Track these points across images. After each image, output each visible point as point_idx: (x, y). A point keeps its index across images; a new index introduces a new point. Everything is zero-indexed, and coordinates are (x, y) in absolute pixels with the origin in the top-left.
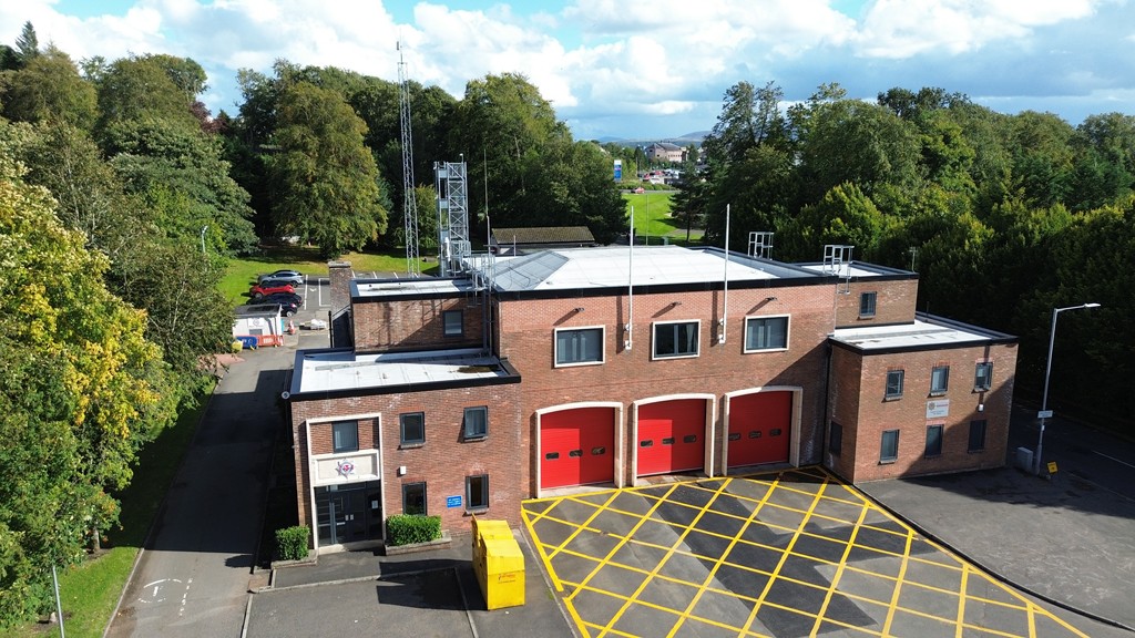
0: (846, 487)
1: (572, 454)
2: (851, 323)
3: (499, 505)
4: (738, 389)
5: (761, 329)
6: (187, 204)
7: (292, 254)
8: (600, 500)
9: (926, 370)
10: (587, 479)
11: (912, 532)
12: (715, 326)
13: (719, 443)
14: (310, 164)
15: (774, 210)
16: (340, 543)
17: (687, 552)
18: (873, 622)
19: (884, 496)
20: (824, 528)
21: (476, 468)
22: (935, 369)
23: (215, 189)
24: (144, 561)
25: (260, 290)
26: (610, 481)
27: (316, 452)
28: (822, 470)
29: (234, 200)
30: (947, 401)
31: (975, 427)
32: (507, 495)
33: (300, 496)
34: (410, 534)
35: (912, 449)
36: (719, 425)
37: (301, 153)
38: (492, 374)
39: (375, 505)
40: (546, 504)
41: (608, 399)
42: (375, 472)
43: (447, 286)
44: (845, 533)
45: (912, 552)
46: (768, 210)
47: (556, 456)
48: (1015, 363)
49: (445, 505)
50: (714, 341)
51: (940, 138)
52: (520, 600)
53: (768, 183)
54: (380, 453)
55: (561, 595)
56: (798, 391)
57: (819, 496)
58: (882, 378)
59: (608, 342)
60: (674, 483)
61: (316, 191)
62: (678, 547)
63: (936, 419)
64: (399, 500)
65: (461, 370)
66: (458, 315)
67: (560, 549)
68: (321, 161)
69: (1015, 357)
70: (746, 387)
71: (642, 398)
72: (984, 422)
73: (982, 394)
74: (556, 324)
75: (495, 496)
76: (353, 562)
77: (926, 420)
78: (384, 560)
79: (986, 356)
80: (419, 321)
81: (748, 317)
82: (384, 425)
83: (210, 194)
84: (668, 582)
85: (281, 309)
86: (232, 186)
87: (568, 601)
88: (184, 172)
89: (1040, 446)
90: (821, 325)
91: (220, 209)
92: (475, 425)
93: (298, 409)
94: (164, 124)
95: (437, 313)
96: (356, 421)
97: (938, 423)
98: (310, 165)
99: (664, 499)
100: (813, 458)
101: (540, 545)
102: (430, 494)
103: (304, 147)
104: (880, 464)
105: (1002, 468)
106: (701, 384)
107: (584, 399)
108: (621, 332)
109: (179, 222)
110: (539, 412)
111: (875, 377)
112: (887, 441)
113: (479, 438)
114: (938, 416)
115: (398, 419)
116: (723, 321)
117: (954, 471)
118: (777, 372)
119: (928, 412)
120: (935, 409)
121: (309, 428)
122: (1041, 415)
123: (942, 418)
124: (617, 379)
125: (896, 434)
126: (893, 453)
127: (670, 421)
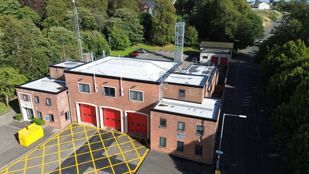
0: (148, 150)
1: (89, 115)
2: (175, 98)
3: (56, 122)
4: (128, 110)
9: (175, 122)
11: (135, 171)
12: (120, 90)
14: (157, 20)
20: (116, 158)
21: (50, 112)
22: (179, 122)
24: (8, 112)
27: (20, 99)
30: (185, 134)
31: (198, 148)
32: (58, 121)
33: (20, 108)
35: (171, 147)
36: (124, 118)
41: (93, 104)
47: (86, 114)
49: (46, 118)
50: (120, 95)
54: (32, 103)
55: (38, 148)
56: (148, 116)
57: (136, 149)
58: (158, 120)
59: (91, 88)
61: (157, 28)
64: (37, 114)
67: (59, 137)
70: (131, 110)
71: (102, 106)
72: (201, 147)
73: (201, 137)
74: (78, 81)
75: (55, 120)
77: (176, 138)
79: (203, 123)
80: (63, 74)
81: (130, 90)
82: (32, 98)
90: (154, 97)
92: (49, 103)
93: (17, 90)
96: (27, 95)
97: (181, 141)
99: (100, 134)
102: (42, 115)
104: (159, 147)
105: (210, 165)
106: (118, 106)
107: (87, 102)
108: (94, 86)
110: (77, 103)
111: (156, 119)
112: (162, 140)
113: (50, 105)
114: (181, 138)
115: (34, 97)
116: (122, 89)
117: (189, 159)
118: (140, 108)
119: (177, 136)
120: (180, 136)
121: (19, 94)
122: (217, 152)
123: (183, 139)
124: (95, 99)
125: (165, 139)
126: (165, 145)
127: (114, 114)
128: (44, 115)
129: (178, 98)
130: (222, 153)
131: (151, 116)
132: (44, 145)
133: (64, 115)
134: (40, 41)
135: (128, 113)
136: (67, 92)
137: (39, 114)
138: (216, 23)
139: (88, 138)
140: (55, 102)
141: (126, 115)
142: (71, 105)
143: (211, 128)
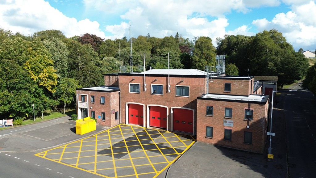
0: (194, 142)
1: (136, 116)
2: (221, 93)
3: (107, 120)
4: (174, 106)
5: (182, 90)
9: (222, 108)
11: (182, 153)
12: (167, 87)
13: (169, 121)
21: (103, 111)
22: (226, 109)
26: (143, 126)
27: (79, 101)
30: (232, 121)
32: (109, 118)
35: (219, 136)
36: (169, 116)
41: (141, 103)
45: (168, 155)
49: (98, 117)
50: (167, 91)
54: (88, 103)
57: (182, 141)
58: (205, 108)
59: (141, 88)
60: (158, 129)
63: (228, 127)
64: (91, 114)
69: (265, 110)
70: (177, 106)
71: (149, 104)
72: (250, 133)
73: (249, 122)
74: (130, 82)
77: (223, 126)
79: (249, 106)
80: (115, 81)
81: (176, 86)
82: (89, 98)
90: (200, 90)
93: (77, 92)
96: (84, 95)
97: (229, 128)
99: (146, 131)
102: (95, 114)
104: (206, 137)
106: (164, 103)
107: (136, 102)
108: (144, 86)
110: (126, 103)
111: (202, 107)
112: (209, 130)
113: (103, 104)
114: (229, 126)
115: (90, 96)
116: (169, 86)
117: (238, 149)
118: (186, 103)
119: (225, 124)
120: (227, 123)
121: (78, 95)
122: (268, 134)
123: (230, 127)
124: (143, 98)
125: (212, 128)
126: (212, 136)
127: (159, 113)
128: (97, 114)
129: (224, 92)
130: (273, 134)
131: (197, 104)
132: (96, 135)
133: (115, 114)
134: (97, 62)
135: (173, 109)
136: (119, 93)
137: (93, 113)
138: (257, 61)
139: (135, 133)
140: (109, 99)
141: (172, 112)
142: (121, 105)
143: (260, 111)
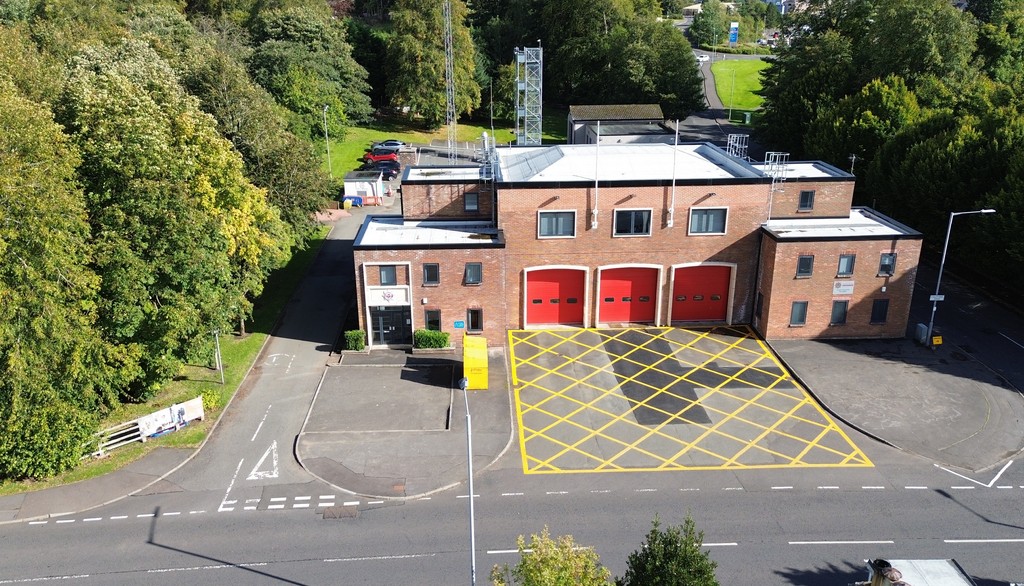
0: (759, 342)
1: (554, 301)
2: (790, 215)
3: (490, 330)
4: (683, 262)
5: (705, 217)
6: (316, 83)
7: (401, 124)
8: (567, 334)
9: (834, 257)
10: (563, 320)
11: (787, 374)
12: (665, 213)
13: (665, 301)
14: (417, 46)
15: (819, 98)
16: (388, 344)
17: (612, 373)
18: (710, 422)
19: (785, 351)
20: (720, 366)
21: (474, 304)
22: (842, 256)
23: (339, 69)
24: (269, 343)
25: (371, 157)
26: (580, 323)
27: (369, 284)
28: (750, 330)
29: (355, 79)
30: (853, 282)
31: (878, 306)
32: (496, 324)
33: (360, 311)
34: (427, 342)
35: (819, 320)
36: (666, 288)
37: (410, 36)
38: (490, 241)
39: (408, 322)
40: (529, 334)
41: (579, 264)
42: (407, 300)
43: (473, 174)
44: (733, 371)
45: (775, 387)
46: (813, 99)
47: (540, 301)
48: (918, 255)
49: (453, 324)
50: (664, 225)
51: (1004, 27)
52: (484, 385)
53: (818, 72)
54: (410, 288)
55: (513, 387)
56: (734, 267)
57: (734, 345)
58: (794, 261)
59: (579, 222)
60: (626, 327)
61: (420, 70)
62: (607, 368)
63: (842, 295)
64: (422, 320)
65: (471, 237)
66: (475, 196)
67: (526, 361)
68: (427, 42)
69: (919, 250)
70: (688, 261)
71: (604, 265)
72: (887, 301)
73: (887, 278)
74: (541, 206)
75: (487, 324)
76: (391, 356)
77: (832, 295)
78: (410, 356)
79: (893, 247)
80: (449, 200)
81: (692, 208)
82: (415, 272)
83: (335, 73)
84: (587, 387)
85: (382, 175)
86: (353, 67)
87: (517, 391)
88: (315, 55)
89: (932, 323)
90: (756, 216)
91: (344, 86)
92: (473, 276)
93: (359, 256)
94: (301, 12)
95: (461, 193)
96: (395, 266)
97: (843, 299)
98: (419, 48)
99: (614, 338)
100: (745, 319)
101: (513, 357)
102: (443, 319)
103: (414, 31)
104: (789, 326)
105: (902, 339)
106: (652, 257)
107: (560, 263)
108: (589, 215)
109: (311, 98)
110: (526, 270)
111: (788, 260)
112: (798, 309)
113: (475, 283)
114: (845, 293)
115: (422, 267)
116: (671, 210)
117: (857, 338)
118: (716, 251)
119: (835, 290)
120: (842, 288)
121: (365, 269)
122: (932, 298)
123: (847, 295)
124: (585, 249)
125: (805, 305)
126: (802, 319)
127: (630, 283)
128: (449, 316)
129: (797, 212)
130: (942, 298)
131: (777, 255)
132: (517, 378)
135: (676, 270)
138: (577, 52)
140: (498, 269)
141: (673, 279)
142: (508, 277)
143: (911, 254)
